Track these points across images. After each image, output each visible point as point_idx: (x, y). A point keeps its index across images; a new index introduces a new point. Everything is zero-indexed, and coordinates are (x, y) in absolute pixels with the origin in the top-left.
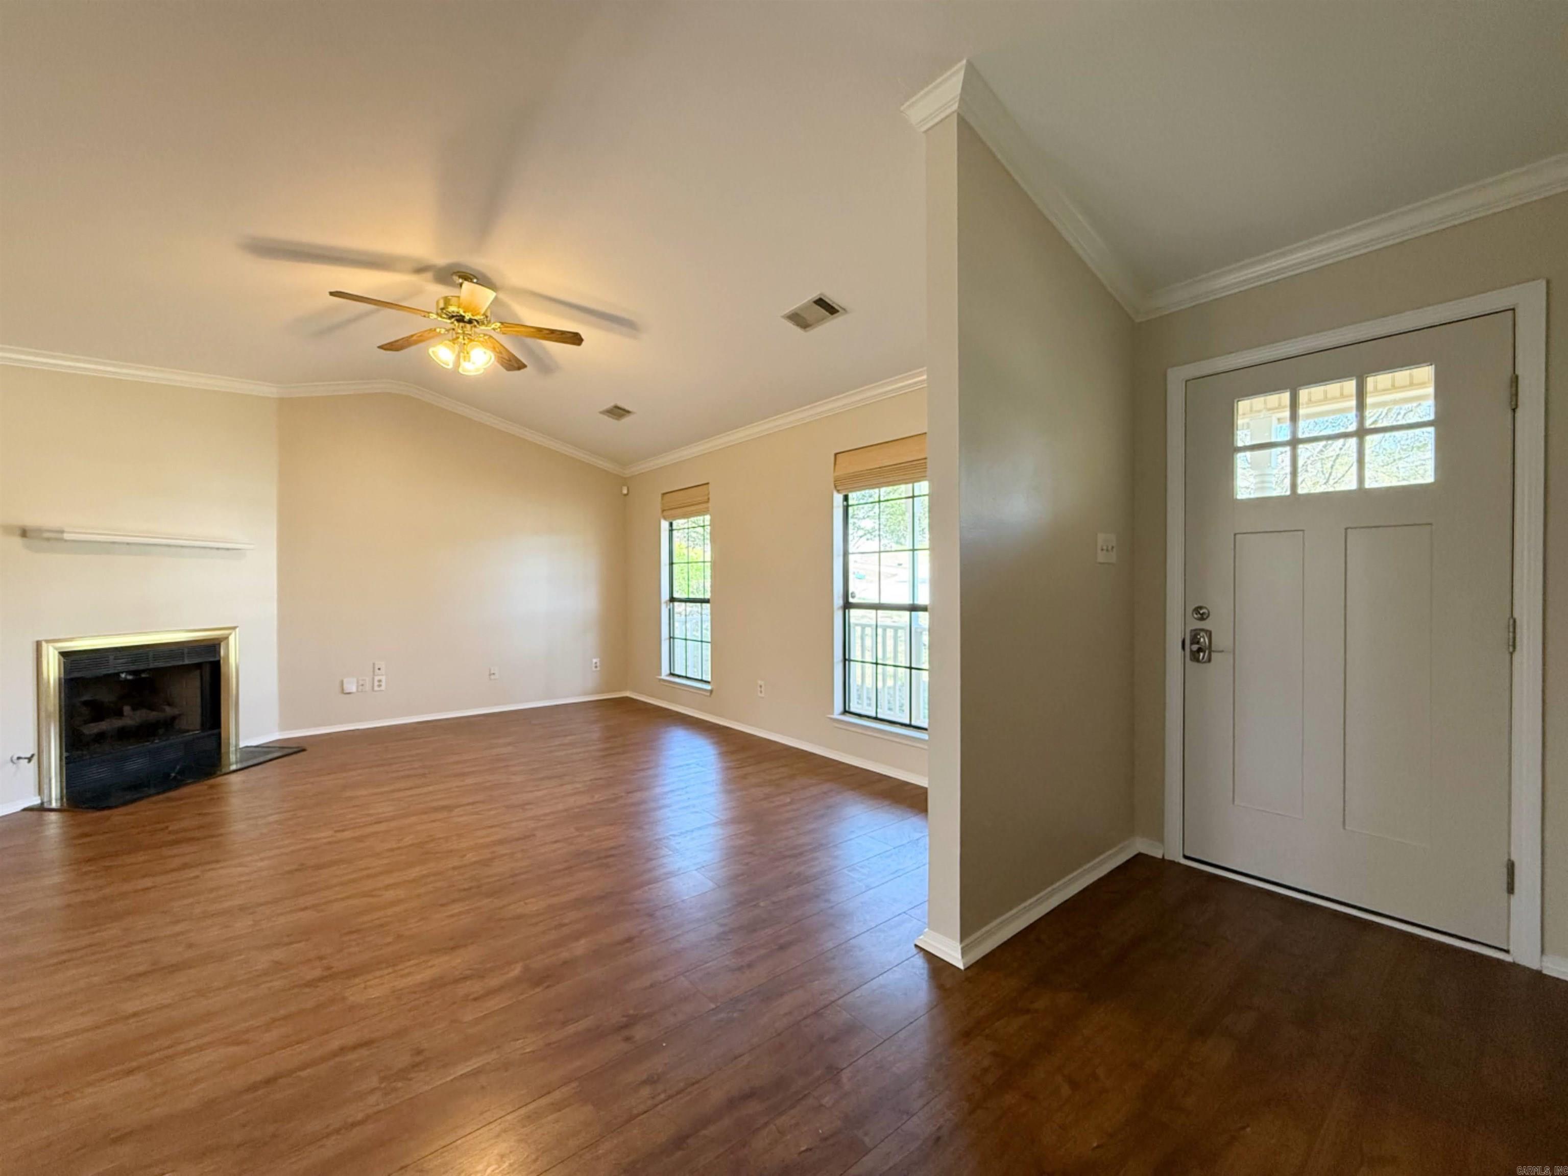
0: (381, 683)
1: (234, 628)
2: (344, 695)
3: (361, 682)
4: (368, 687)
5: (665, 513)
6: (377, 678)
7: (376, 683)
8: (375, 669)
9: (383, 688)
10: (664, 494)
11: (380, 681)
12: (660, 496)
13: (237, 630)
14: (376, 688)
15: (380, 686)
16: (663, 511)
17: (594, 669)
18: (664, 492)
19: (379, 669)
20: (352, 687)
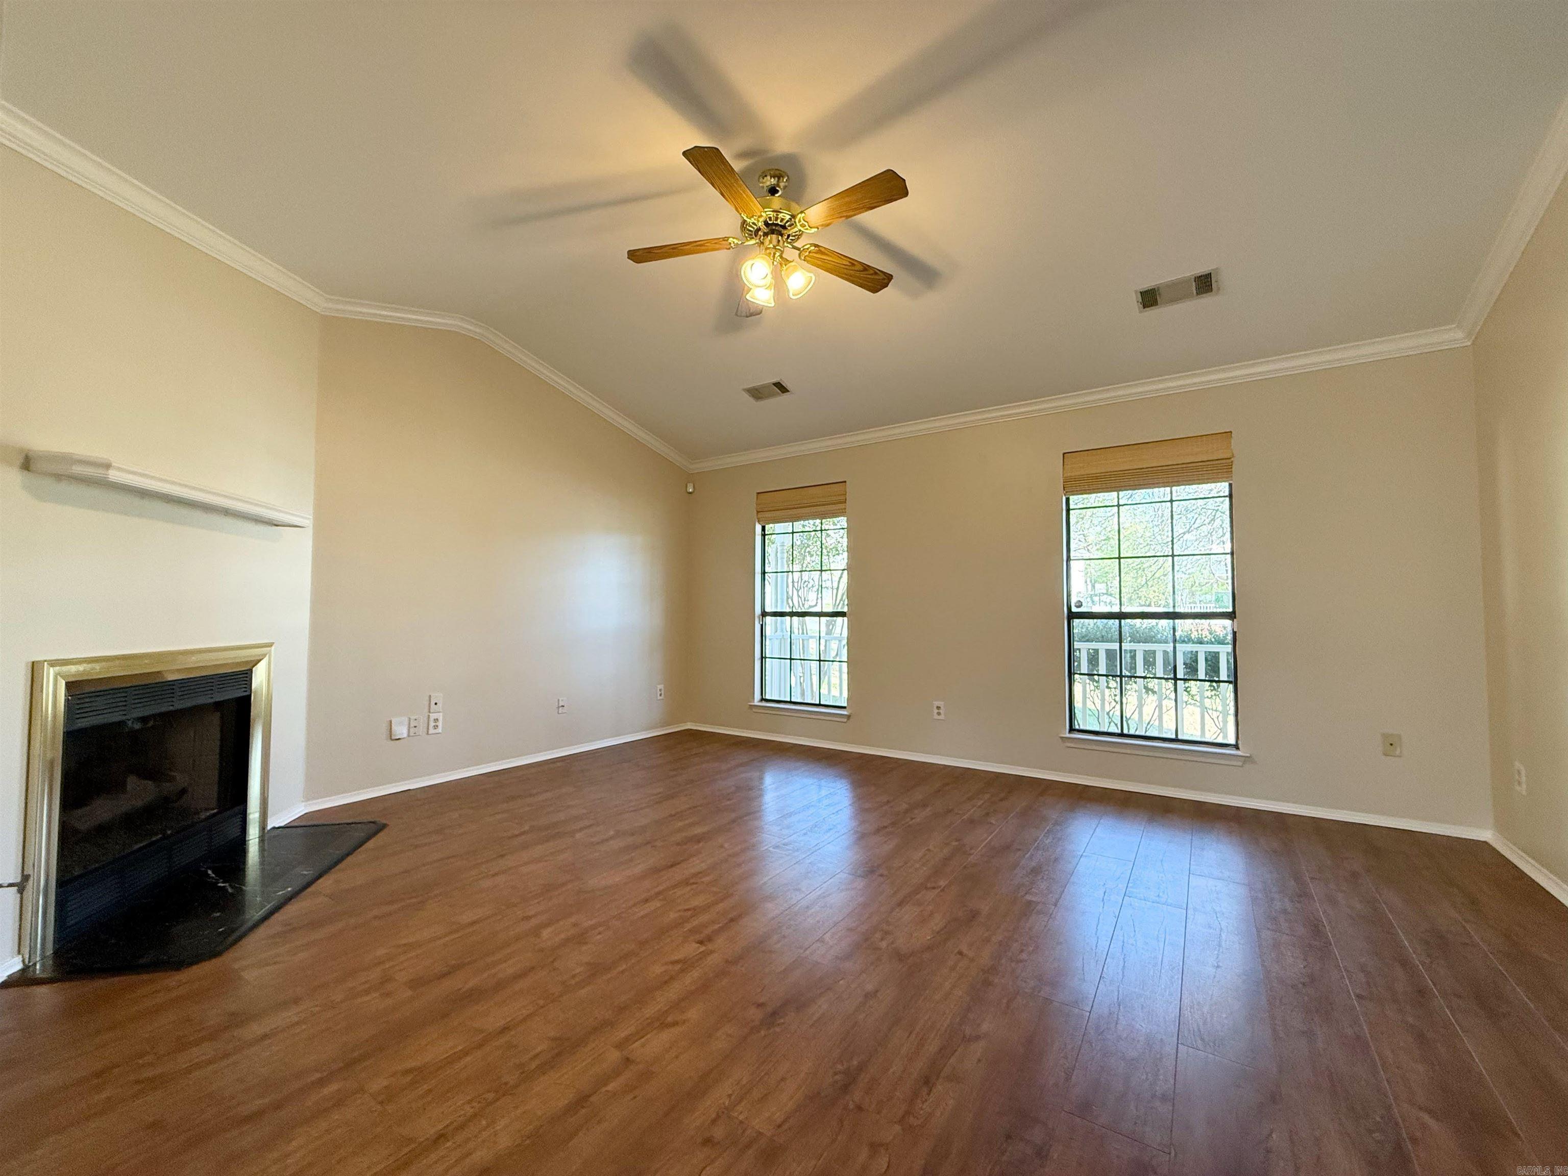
0: (437, 724)
1: (270, 645)
2: (392, 742)
3: (413, 724)
4: (421, 730)
5: (760, 516)
6: (433, 716)
7: (432, 724)
8: (431, 704)
9: (440, 730)
10: (758, 493)
11: (436, 720)
12: (755, 495)
13: (273, 648)
14: (432, 731)
15: (436, 727)
16: (758, 512)
17: (659, 698)
18: (758, 491)
19: (436, 704)
20: (401, 730)
